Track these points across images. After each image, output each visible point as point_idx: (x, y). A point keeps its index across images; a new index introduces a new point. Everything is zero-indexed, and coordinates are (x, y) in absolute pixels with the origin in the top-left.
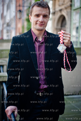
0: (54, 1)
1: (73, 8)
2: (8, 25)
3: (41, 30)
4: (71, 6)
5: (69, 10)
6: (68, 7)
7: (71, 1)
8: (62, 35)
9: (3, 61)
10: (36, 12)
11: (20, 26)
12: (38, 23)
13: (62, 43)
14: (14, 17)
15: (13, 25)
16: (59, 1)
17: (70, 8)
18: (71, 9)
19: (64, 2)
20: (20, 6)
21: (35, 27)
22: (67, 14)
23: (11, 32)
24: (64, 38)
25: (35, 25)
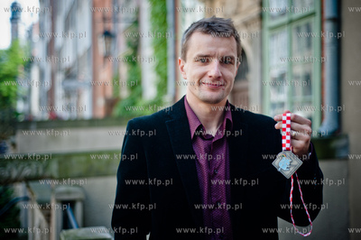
0: (208, 3)
1: (269, 23)
2: (70, 75)
3: (217, 102)
4: (261, 17)
5: (255, 29)
6: (253, 20)
7: (261, 4)
8: (288, 126)
9: (72, 189)
10: (198, 49)
11: (105, 75)
12: (207, 80)
13: (288, 149)
14: (89, 50)
15: (85, 74)
16: (223, 4)
17: (258, 23)
18: (261, 27)
19: (239, 5)
20: (105, 19)
21: (197, 92)
22: (251, 42)
23: (79, 96)
24: (294, 133)
25: (197, 88)
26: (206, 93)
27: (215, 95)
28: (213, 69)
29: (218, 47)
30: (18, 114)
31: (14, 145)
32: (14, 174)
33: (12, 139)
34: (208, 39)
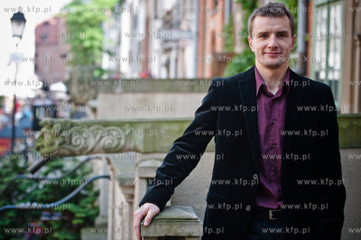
26: (268, 60)
27: (275, 61)
28: (271, 41)
29: (273, 25)
30: (102, 71)
31: (94, 110)
32: (91, 143)
33: (92, 103)
34: (265, 20)
